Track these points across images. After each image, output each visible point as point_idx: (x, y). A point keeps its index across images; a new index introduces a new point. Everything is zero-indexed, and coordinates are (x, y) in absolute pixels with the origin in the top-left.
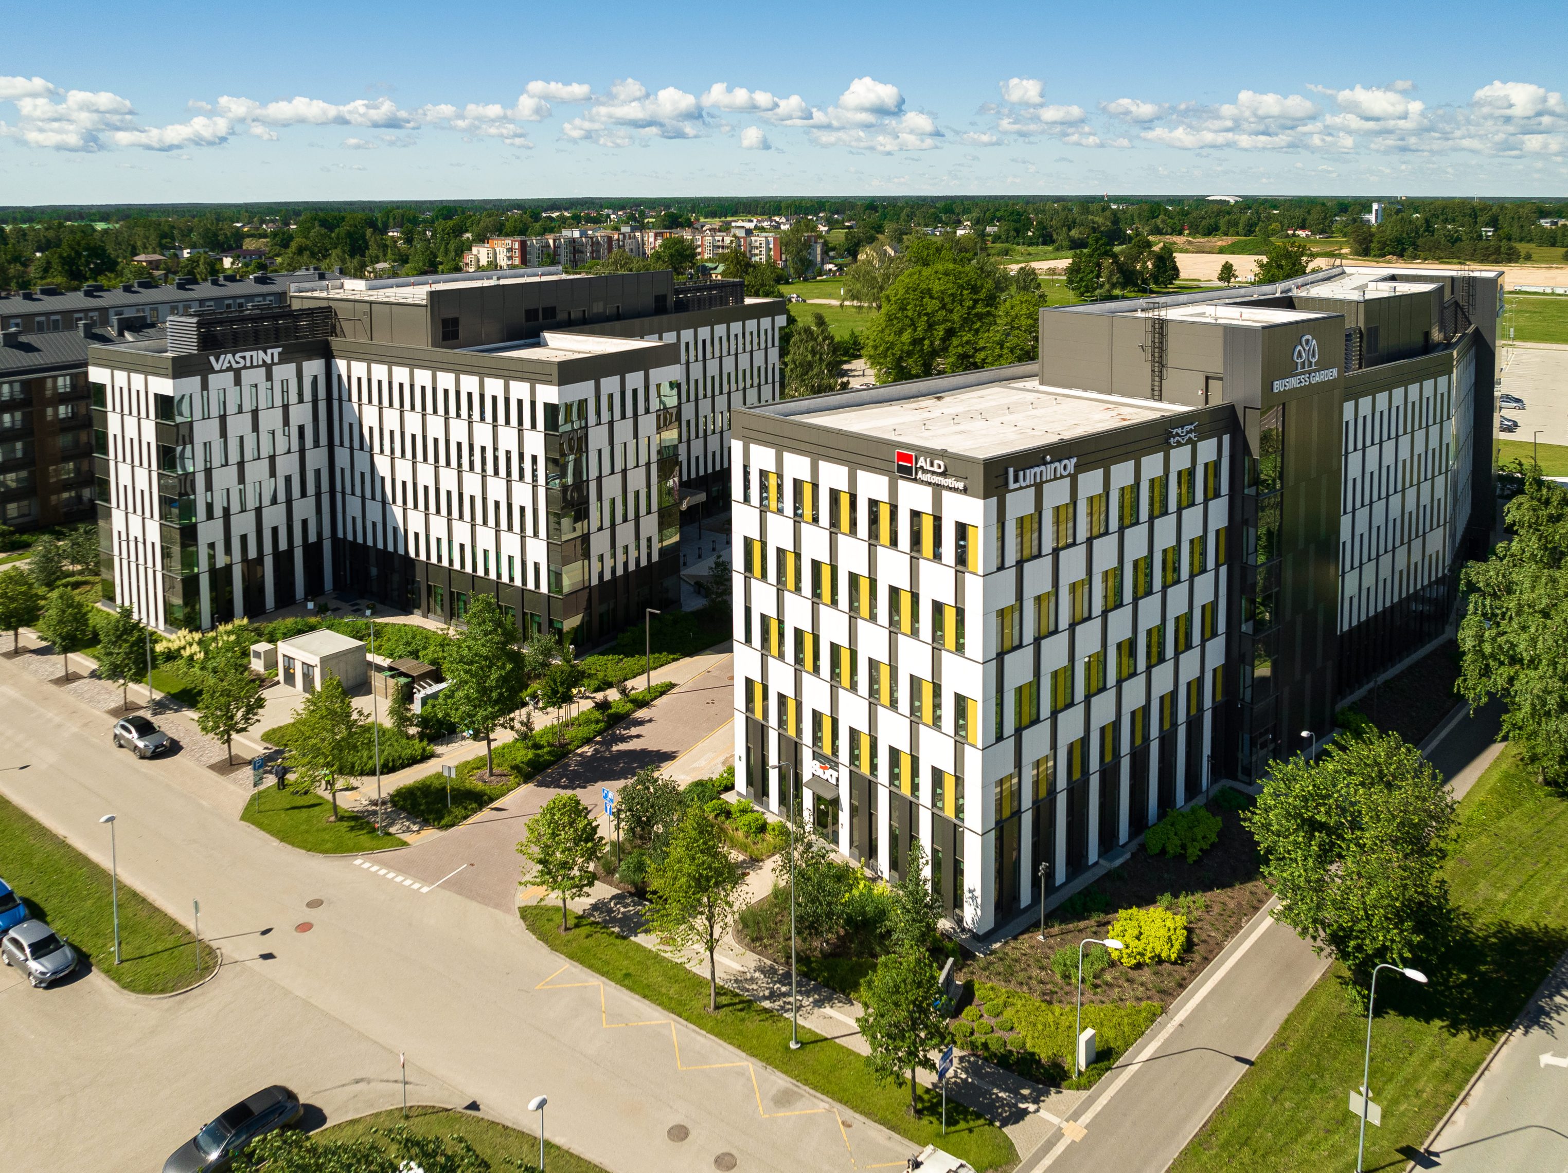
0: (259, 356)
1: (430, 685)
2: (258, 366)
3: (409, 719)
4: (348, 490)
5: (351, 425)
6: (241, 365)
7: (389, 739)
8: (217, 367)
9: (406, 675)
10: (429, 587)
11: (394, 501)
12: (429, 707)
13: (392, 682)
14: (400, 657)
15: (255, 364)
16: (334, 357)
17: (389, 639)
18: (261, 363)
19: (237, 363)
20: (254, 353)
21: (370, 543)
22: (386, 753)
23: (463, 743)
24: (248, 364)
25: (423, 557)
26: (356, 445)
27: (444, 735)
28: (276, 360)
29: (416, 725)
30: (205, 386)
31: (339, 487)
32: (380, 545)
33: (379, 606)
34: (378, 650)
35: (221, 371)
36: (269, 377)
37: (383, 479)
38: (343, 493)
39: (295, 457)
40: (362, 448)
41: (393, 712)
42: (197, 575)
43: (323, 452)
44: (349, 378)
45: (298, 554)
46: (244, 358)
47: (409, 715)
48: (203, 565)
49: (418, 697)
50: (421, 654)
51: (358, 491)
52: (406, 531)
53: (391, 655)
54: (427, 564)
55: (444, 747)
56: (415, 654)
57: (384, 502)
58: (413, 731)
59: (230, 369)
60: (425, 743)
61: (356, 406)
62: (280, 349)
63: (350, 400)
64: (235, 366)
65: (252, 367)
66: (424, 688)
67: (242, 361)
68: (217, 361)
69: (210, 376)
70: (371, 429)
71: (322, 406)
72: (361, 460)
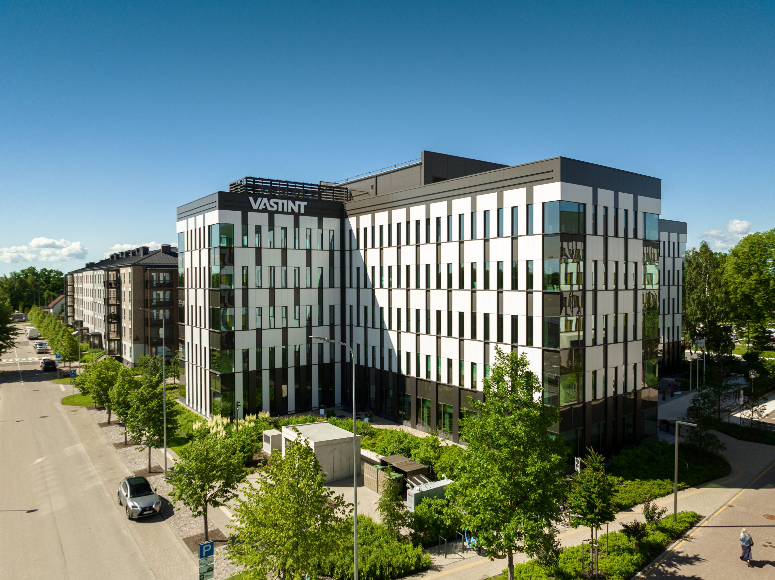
0: (289, 205)
1: (425, 482)
2: (287, 213)
3: (401, 517)
4: (355, 322)
5: (358, 269)
6: (275, 208)
7: (378, 538)
8: (255, 207)
9: (397, 470)
10: (418, 400)
11: (390, 327)
12: (423, 507)
13: (383, 476)
14: (392, 453)
15: (285, 210)
16: (347, 217)
17: (382, 440)
18: (290, 210)
19: (271, 206)
20: (285, 202)
21: (370, 364)
22: (373, 556)
23: (465, 555)
24: (280, 210)
25: (413, 373)
26: (362, 284)
27: (443, 542)
28: (302, 211)
29: (409, 526)
30: (245, 221)
31: (348, 322)
32: (378, 366)
33: (375, 417)
34: (372, 447)
35: (258, 211)
36: (297, 224)
37: (382, 309)
38: (351, 325)
39: (315, 292)
40: (366, 287)
41: (384, 506)
42: (233, 374)
43: (337, 292)
44: (358, 230)
45: (315, 370)
46: (277, 204)
47: (401, 512)
48: (238, 367)
49: (412, 492)
50: (412, 452)
51: (362, 323)
52: (399, 352)
53: (384, 452)
54: (417, 380)
55: (442, 557)
56: (407, 452)
57: (382, 329)
58: (405, 531)
59: (265, 210)
60: (420, 549)
61: (362, 252)
62: (306, 203)
63: (358, 248)
64: (269, 208)
65: (283, 212)
66: (418, 484)
67: (275, 206)
68: (255, 202)
69: (249, 213)
70: (373, 268)
71: (337, 255)
72: (365, 294)
